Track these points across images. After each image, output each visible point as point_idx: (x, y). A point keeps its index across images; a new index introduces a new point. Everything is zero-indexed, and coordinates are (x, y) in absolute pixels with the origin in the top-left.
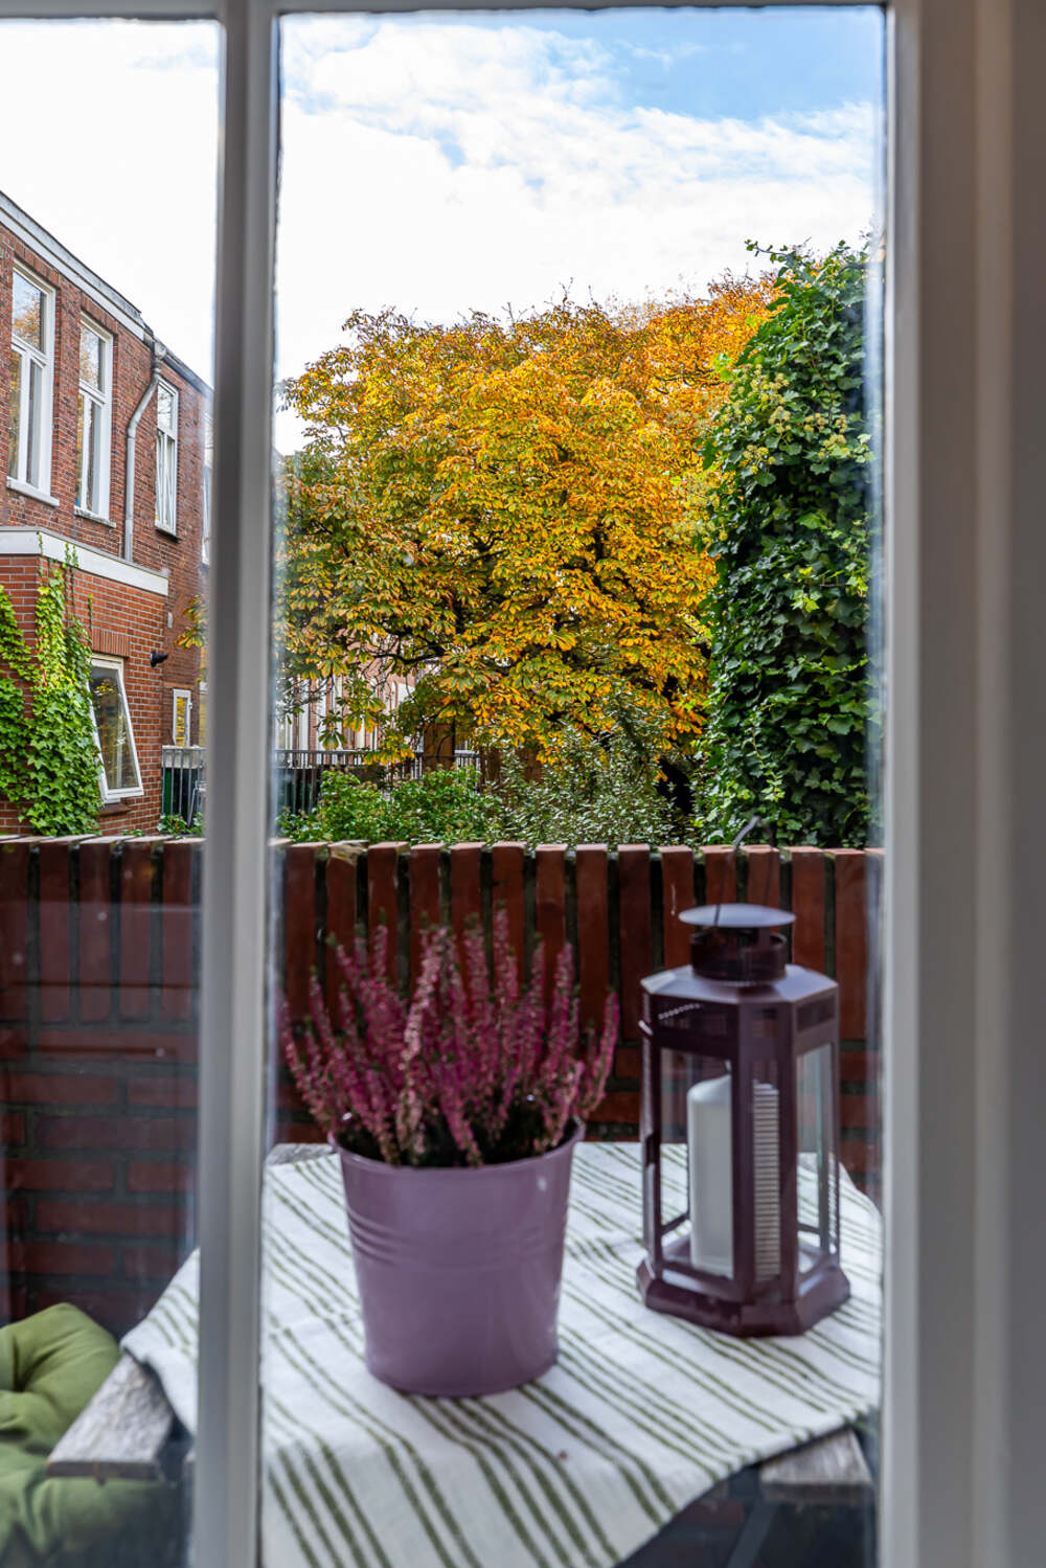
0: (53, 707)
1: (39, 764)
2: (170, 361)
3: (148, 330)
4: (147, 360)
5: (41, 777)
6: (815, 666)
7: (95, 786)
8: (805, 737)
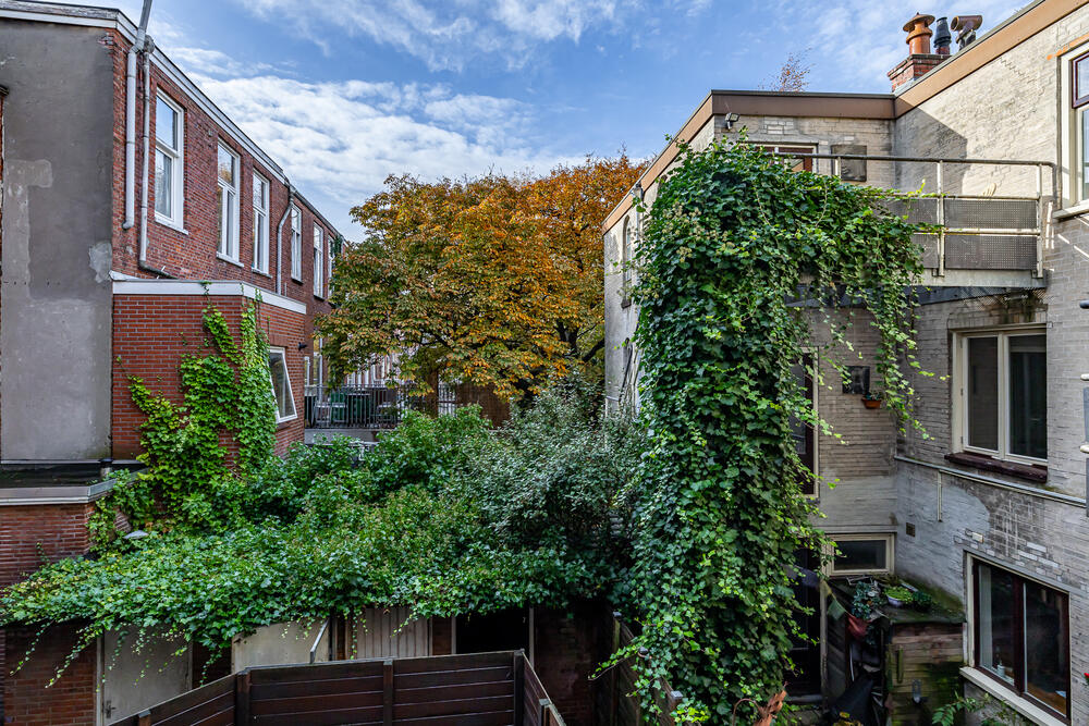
0: (251, 378)
1: (244, 409)
2: (297, 195)
3: (286, 180)
4: (286, 193)
5: (246, 416)
6: (713, 368)
7: (274, 417)
8: (706, 406)
